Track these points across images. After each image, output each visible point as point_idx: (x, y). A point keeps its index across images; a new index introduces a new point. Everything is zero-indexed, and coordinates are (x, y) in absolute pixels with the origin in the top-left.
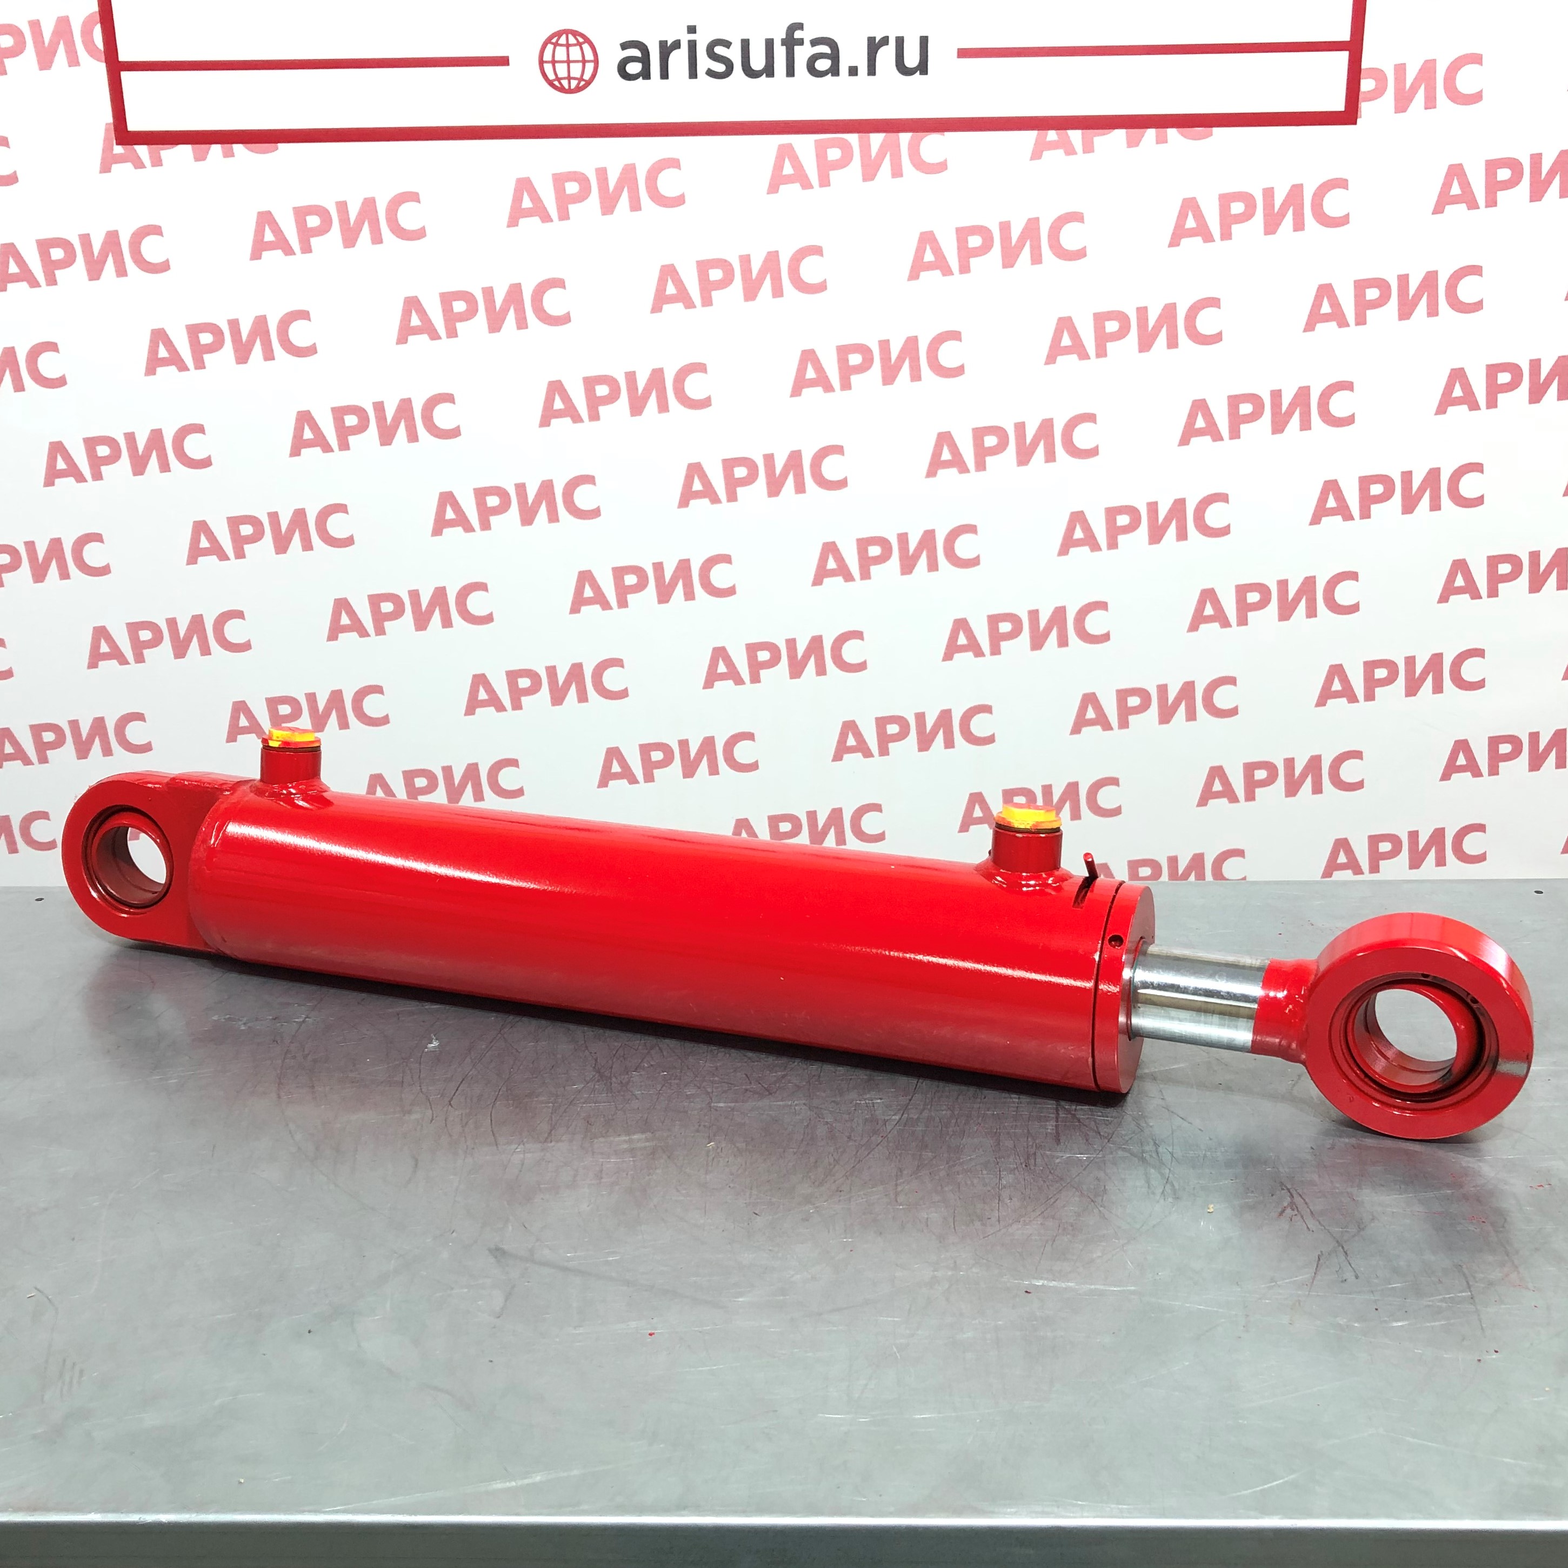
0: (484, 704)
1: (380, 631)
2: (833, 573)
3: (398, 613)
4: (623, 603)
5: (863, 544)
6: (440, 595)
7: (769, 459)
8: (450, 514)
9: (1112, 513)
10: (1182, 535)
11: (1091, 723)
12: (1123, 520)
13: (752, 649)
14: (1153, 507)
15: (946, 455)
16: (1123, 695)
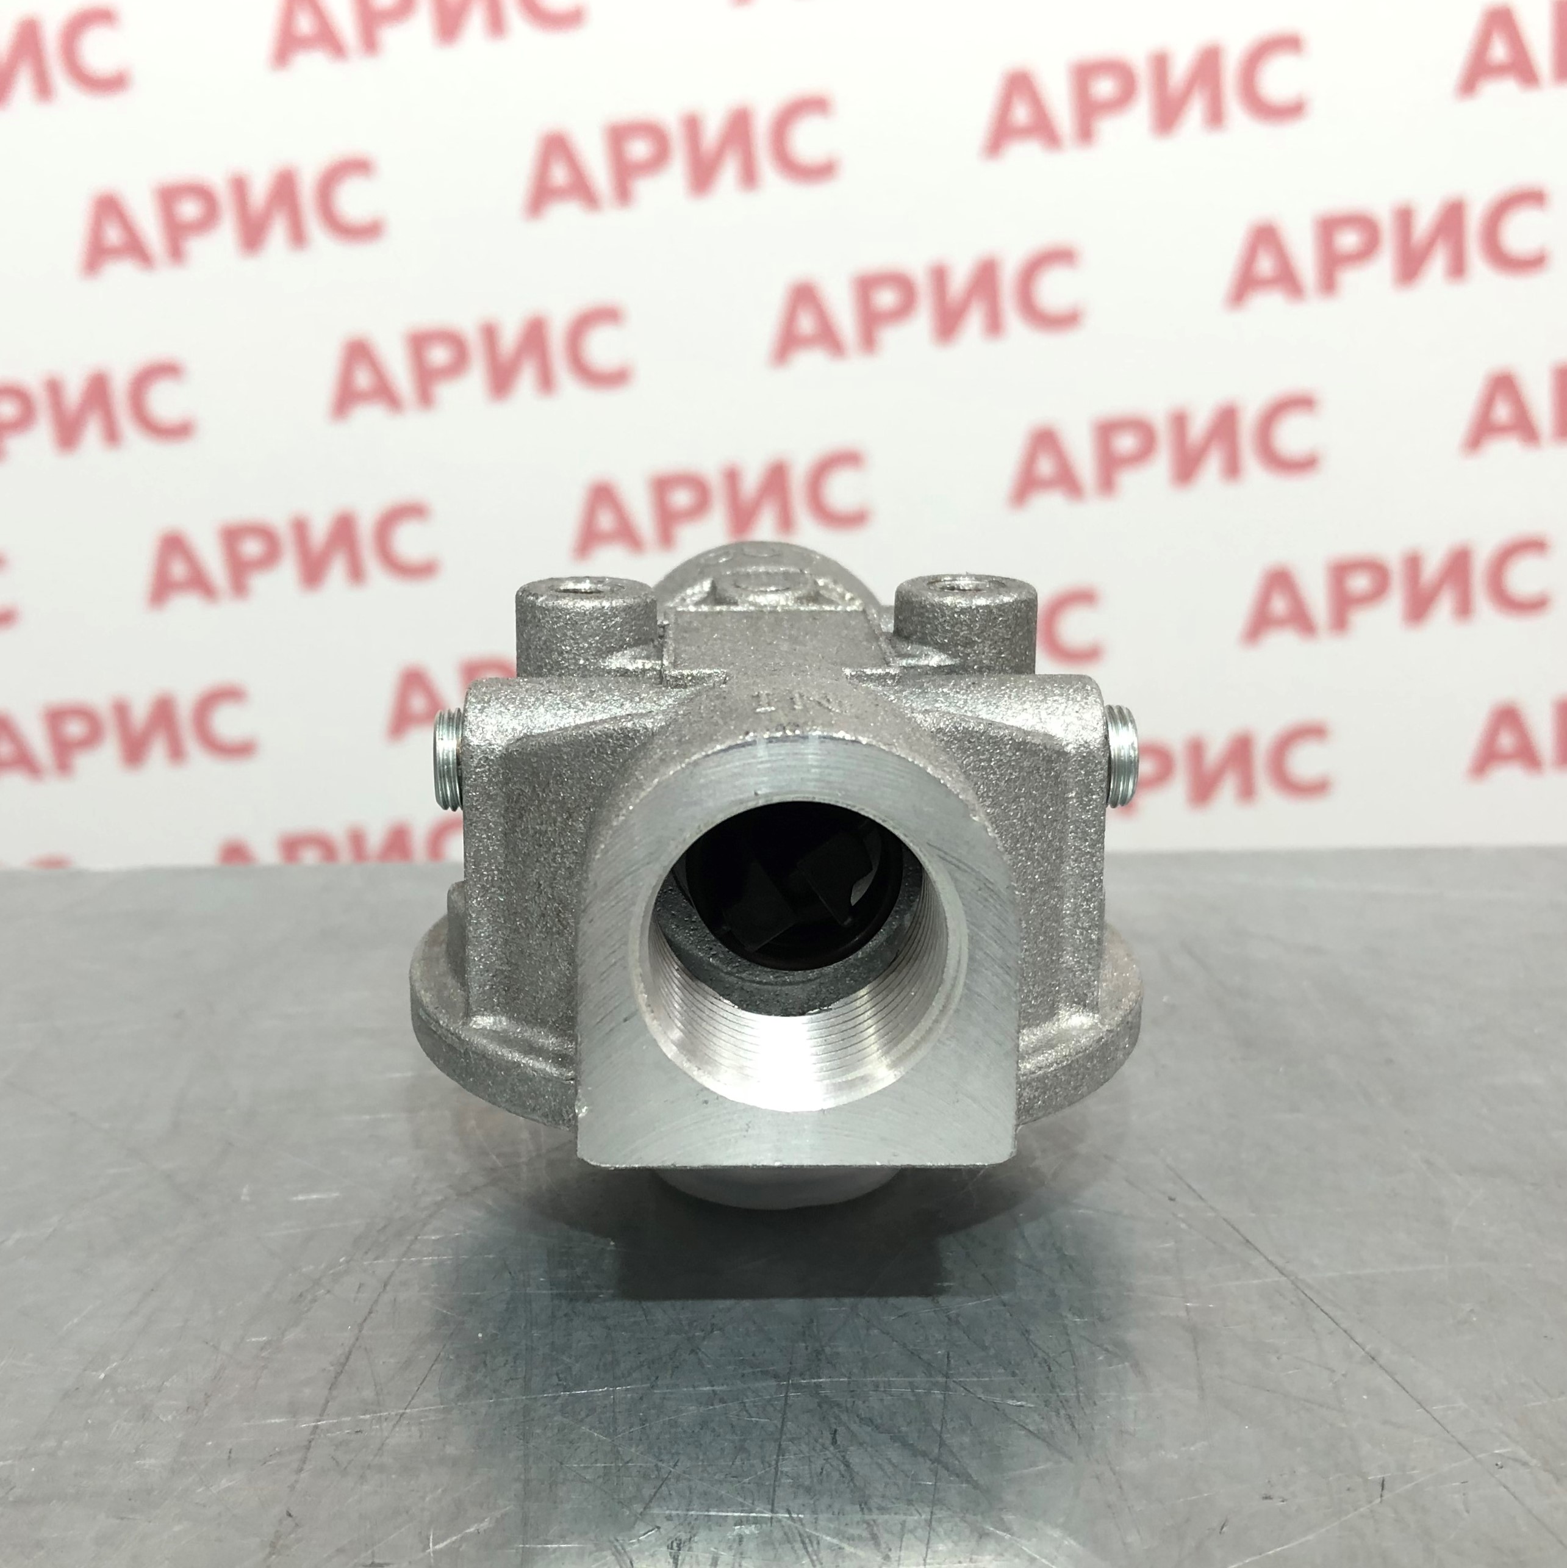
5: (865, 285)
6: (98, 389)
9: (1327, 227)
10: (1458, 268)
13: (662, 486)
14: (1405, 217)
16: (1340, 571)
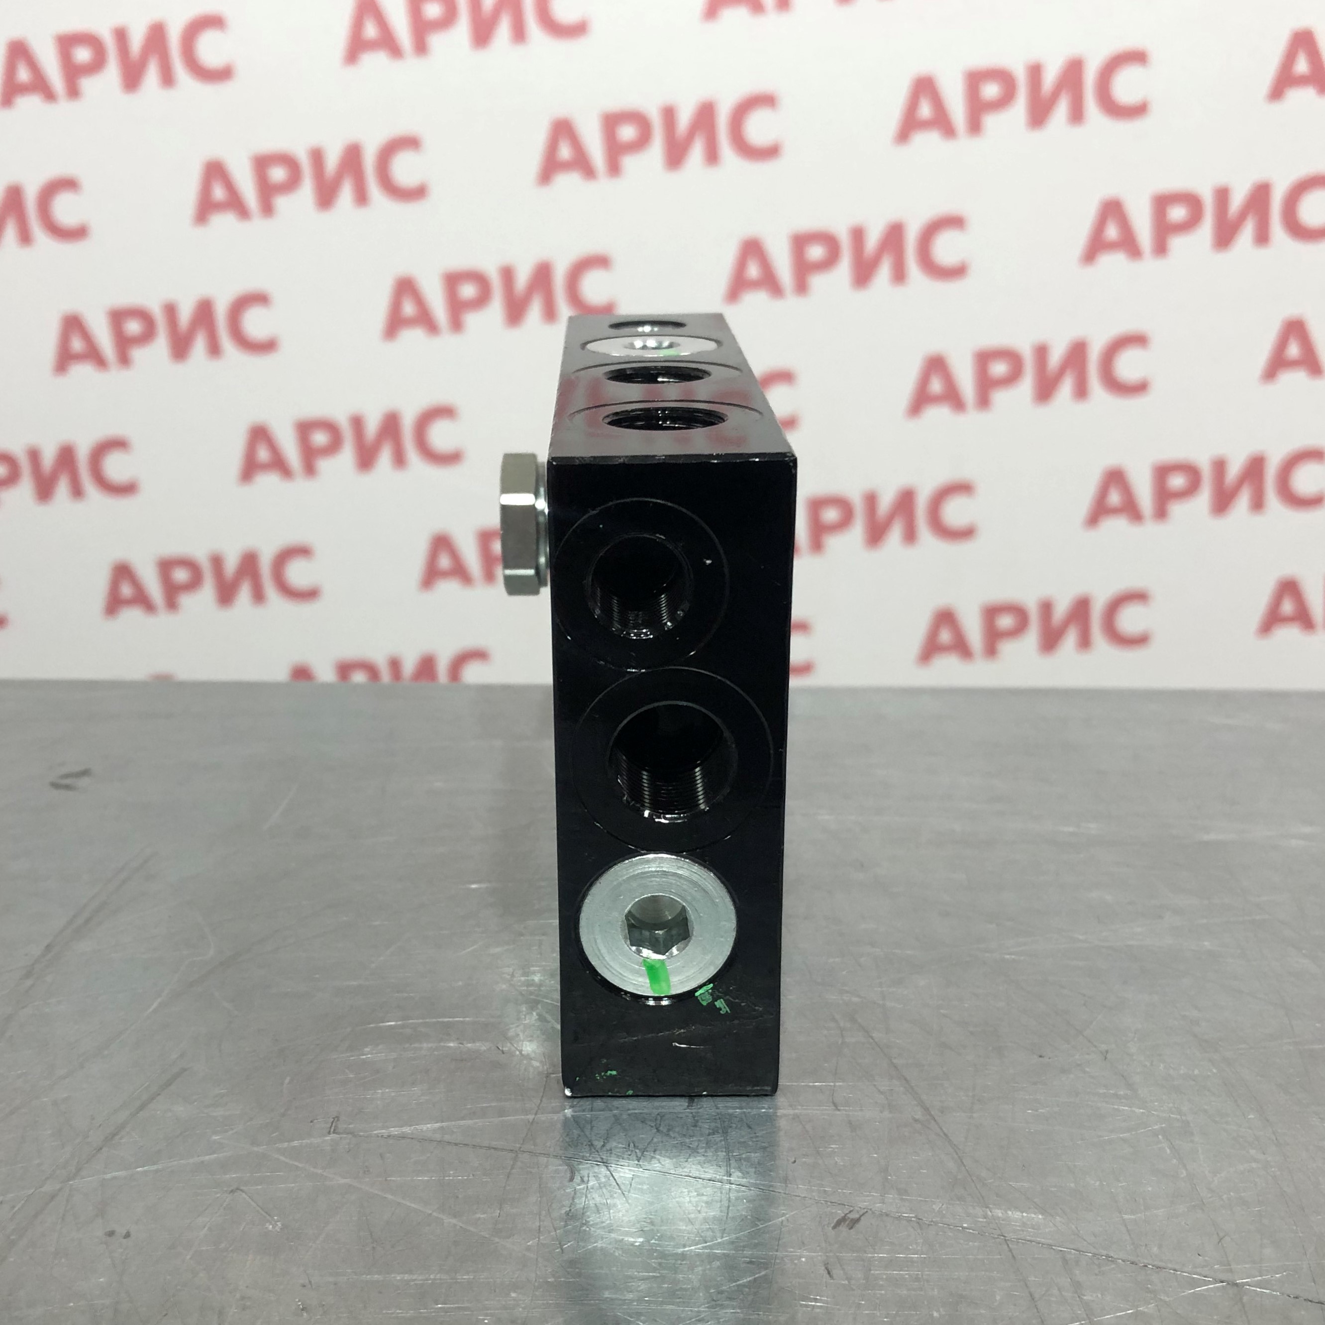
0: (265, 467)
1: (124, 360)
2: (755, 285)
3: (148, 335)
4: (457, 325)
5: (800, 242)
6: (204, 311)
7: (669, 114)
8: (219, 193)
9: (1162, 202)
11: (1115, 511)
12: (1177, 213)
15: (925, 110)
